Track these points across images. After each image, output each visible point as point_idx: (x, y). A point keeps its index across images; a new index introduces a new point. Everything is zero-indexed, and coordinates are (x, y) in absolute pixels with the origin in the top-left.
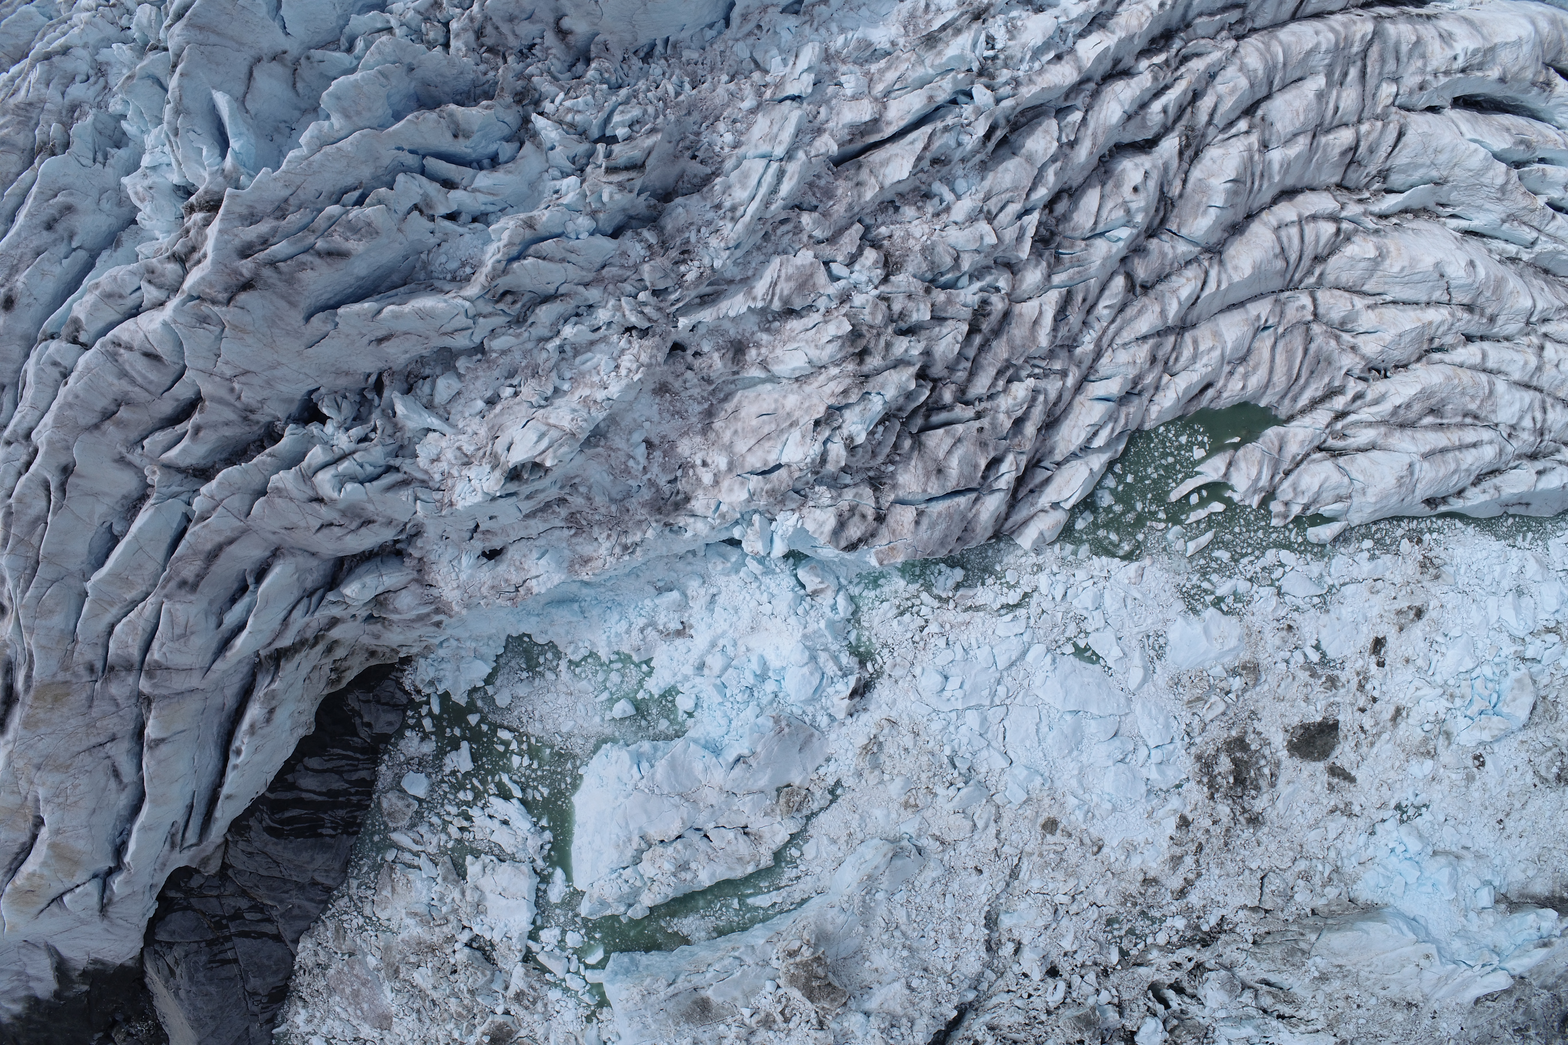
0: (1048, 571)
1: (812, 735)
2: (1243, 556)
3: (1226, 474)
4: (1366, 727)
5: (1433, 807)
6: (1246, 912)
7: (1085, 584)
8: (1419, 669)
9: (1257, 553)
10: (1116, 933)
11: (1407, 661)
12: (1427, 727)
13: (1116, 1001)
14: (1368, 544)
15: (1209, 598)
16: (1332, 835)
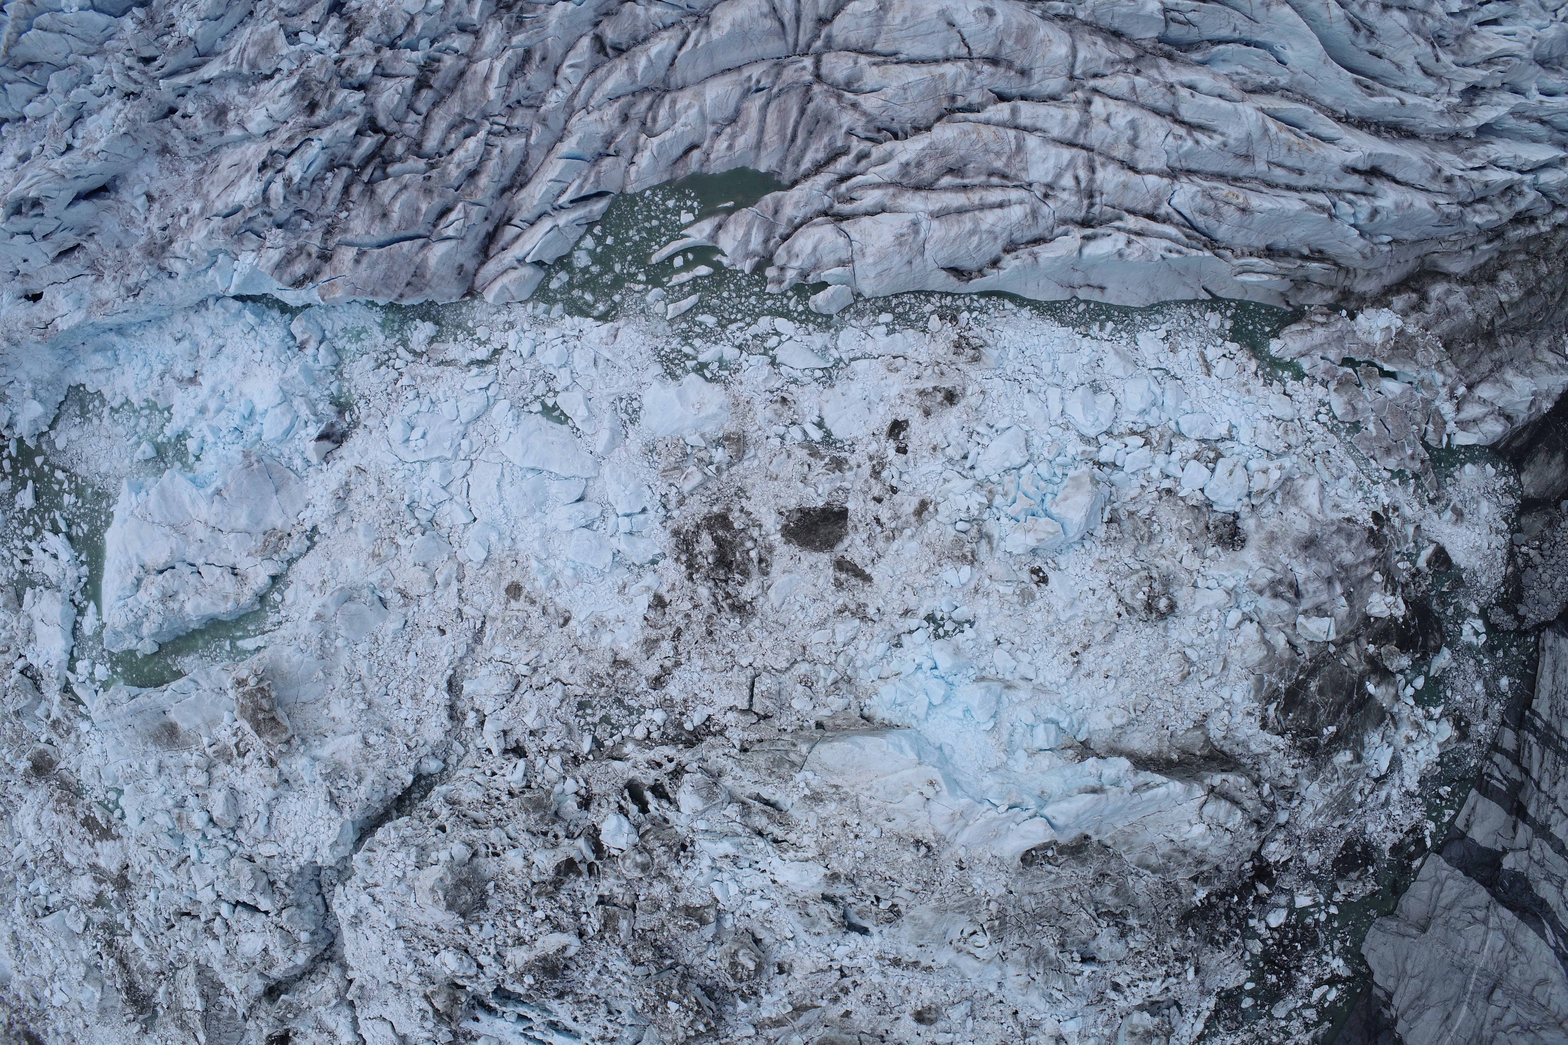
0: (519, 327)
1: (289, 478)
2: (732, 322)
3: (713, 236)
4: (883, 520)
5: (980, 624)
6: (735, 714)
7: (554, 342)
8: (950, 460)
9: (748, 319)
10: (589, 719)
11: (934, 449)
12: (961, 526)
13: (583, 792)
14: (886, 317)
15: (690, 364)
16: (840, 639)
